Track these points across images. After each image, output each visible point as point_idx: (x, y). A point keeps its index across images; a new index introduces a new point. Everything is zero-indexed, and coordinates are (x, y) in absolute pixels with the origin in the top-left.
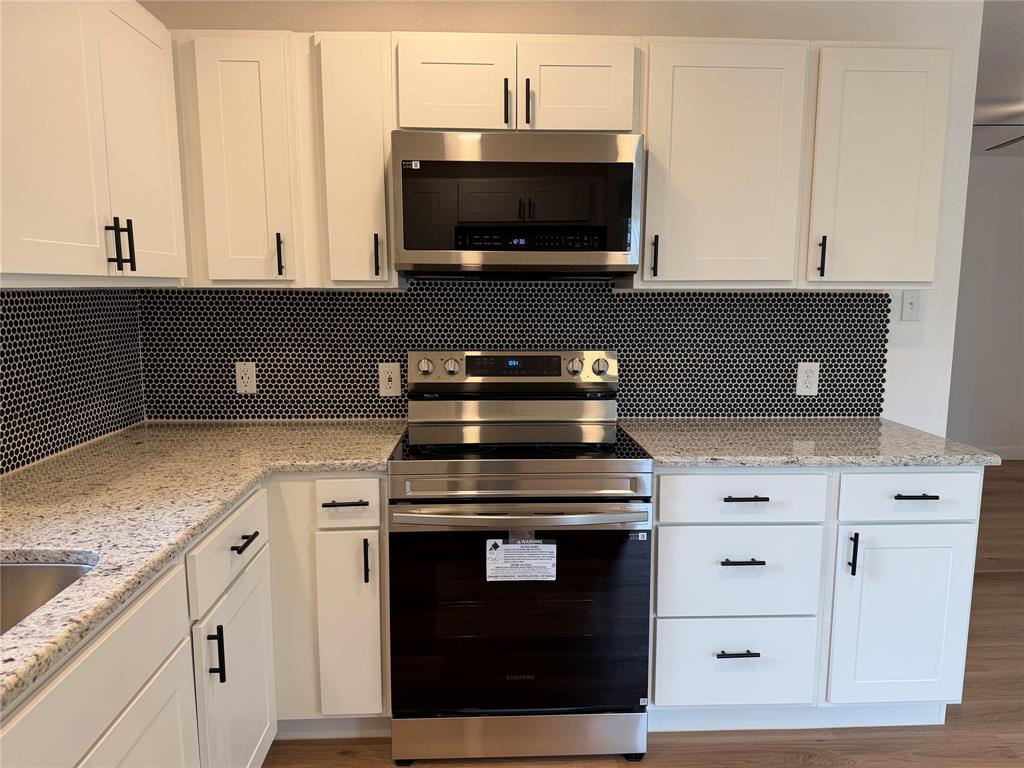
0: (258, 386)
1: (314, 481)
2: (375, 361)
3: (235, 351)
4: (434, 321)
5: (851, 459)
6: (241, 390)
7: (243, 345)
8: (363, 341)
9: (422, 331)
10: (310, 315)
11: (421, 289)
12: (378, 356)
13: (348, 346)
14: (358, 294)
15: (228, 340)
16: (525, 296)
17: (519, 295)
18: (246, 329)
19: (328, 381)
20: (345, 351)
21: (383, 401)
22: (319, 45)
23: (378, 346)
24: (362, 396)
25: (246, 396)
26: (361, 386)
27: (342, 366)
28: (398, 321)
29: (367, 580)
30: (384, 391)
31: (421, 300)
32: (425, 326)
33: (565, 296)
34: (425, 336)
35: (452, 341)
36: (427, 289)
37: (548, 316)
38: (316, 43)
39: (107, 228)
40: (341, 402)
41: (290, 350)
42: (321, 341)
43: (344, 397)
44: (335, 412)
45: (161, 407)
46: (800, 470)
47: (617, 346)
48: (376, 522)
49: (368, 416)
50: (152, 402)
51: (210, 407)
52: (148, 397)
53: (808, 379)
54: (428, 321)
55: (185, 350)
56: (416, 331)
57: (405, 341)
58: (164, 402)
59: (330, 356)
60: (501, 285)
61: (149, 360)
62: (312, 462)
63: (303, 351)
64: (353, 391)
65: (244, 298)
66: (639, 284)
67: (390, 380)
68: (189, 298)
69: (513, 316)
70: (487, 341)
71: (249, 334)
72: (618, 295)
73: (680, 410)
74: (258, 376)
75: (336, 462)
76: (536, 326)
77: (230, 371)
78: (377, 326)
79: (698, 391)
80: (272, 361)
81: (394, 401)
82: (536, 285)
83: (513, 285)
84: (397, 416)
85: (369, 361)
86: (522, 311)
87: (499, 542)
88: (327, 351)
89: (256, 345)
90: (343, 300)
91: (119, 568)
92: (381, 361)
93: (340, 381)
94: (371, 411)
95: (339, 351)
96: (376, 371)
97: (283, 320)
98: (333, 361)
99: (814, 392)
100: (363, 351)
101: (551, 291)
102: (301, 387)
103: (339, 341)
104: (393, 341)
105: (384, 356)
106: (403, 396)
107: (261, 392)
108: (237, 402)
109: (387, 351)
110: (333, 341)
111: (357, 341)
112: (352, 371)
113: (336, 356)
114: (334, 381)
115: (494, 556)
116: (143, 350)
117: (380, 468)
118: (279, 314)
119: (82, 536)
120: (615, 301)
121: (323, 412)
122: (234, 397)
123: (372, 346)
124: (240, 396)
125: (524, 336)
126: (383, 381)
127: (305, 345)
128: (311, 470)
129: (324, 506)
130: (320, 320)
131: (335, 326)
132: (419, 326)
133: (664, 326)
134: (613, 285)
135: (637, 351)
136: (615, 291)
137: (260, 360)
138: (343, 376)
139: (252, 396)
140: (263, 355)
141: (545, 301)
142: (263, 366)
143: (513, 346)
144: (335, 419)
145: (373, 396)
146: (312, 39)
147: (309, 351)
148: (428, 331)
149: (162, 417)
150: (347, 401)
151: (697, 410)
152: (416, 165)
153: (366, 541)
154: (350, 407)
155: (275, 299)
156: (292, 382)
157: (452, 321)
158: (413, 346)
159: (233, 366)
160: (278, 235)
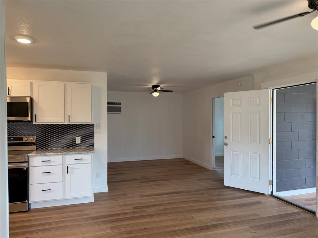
5: (67, 153)
46: (57, 155)
53: (78, 140)
99: (80, 142)
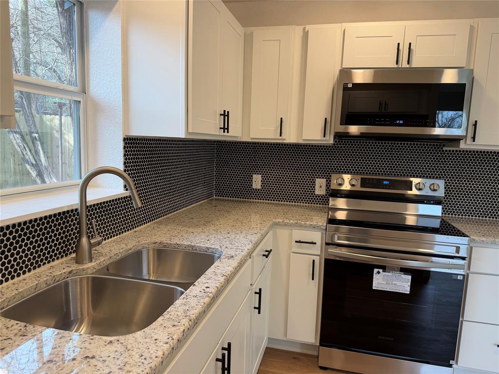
0: (261, 186)
1: (292, 230)
2: (314, 178)
3: (253, 169)
4: (345, 160)
6: (254, 187)
7: (257, 167)
8: (309, 168)
9: (338, 164)
10: (287, 155)
11: (340, 144)
12: (316, 175)
13: (302, 170)
14: (309, 146)
15: (251, 165)
16: (394, 149)
17: (391, 149)
18: (259, 160)
19: (292, 186)
20: (301, 172)
21: (316, 197)
22: (308, 31)
23: (316, 170)
24: (306, 194)
25: (256, 190)
26: (307, 189)
27: (299, 179)
28: (327, 159)
29: (313, 279)
30: (317, 192)
31: (340, 150)
32: (340, 162)
33: (417, 150)
34: (340, 167)
35: (353, 170)
36: (343, 144)
37: (406, 160)
38: (306, 30)
39: (221, 115)
40: (297, 195)
41: (277, 171)
42: (290, 167)
43: (298, 193)
44: (294, 200)
45: (221, 192)
47: (443, 177)
48: (319, 253)
49: (309, 203)
50: (217, 189)
51: (241, 193)
52: (216, 187)
54: (342, 160)
55: (233, 168)
56: (335, 164)
57: (329, 169)
58: (222, 190)
59: (294, 174)
60: (382, 143)
61: (218, 172)
62: (291, 221)
63: (282, 171)
64: (303, 191)
65: (259, 146)
66: (463, 146)
67: (321, 187)
68: (236, 145)
69: (387, 159)
70: (371, 171)
71: (260, 163)
72: (446, 151)
73: (478, 214)
74: (262, 181)
75: (302, 222)
76: (399, 165)
77: (250, 178)
78: (317, 161)
79: (489, 204)
80: (268, 175)
81: (322, 197)
82: (401, 144)
83: (388, 143)
84: (323, 204)
85: (312, 177)
86: (392, 157)
87: (381, 271)
88: (293, 172)
89: (262, 167)
90: (302, 148)
91: (233, 257)
92: (317, 178)
93: (297, 186)
94: (310, 201)
95: (298, 172)
96: (314, 182)
97: (275, 157)
98: (295, 176)
100: (309, 172)
101: (409, 147)
102: (280, 187)
103: (298, 167)
104: (324, 169)
105: (319, 175)
106: (326, 195)
107: (263, 188)
108: (252, 192)
109: (320, 173)
110: (296, 167)
111: (307, 168)
112: (303, 182)
113: (297, 174)
114: (295, 186)
115: (377, 277)
116: (216, 167)
117: (322, 227)
118: (273, 154)
119: (212, 242)
120: (444, 154)
121: (288, 199)
122: (251, 190)
123: (313, 170)
124: (254, 190)
125: (392, 169)
126: (317, 187)
127: (283, 169)
128: (291, 225)
129: (296, 242)
130: (291, 157)
131: (297, 160)
132: (337, 162)
133: (472, 168)
134: (444, 146)
135: (455, 180)
136: (445, 149)
137: (263, 174)
138: (299, 184)
139: (259, 190)
140: (265, 172)
141: (405, 152)
142: (264, 177)
143: (385, 174)
144: (294, 203)
145: (312, 194)
146: (304, 29)
147: (285, 171)
148: (341, 164)
149: (221, 196)
150: (299, 195)
151: (488, 215)
152: (350, 85)
153: (314, 261)
154: (301, 198)
155: (272, 147)
156: (276, 185)
157: (354, 160)
158: (333, 171)
159: (252, 176)
160: (281, 118)
